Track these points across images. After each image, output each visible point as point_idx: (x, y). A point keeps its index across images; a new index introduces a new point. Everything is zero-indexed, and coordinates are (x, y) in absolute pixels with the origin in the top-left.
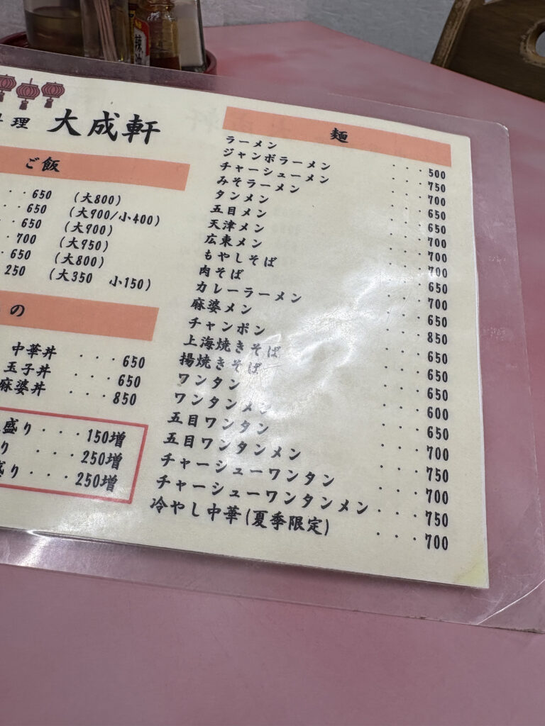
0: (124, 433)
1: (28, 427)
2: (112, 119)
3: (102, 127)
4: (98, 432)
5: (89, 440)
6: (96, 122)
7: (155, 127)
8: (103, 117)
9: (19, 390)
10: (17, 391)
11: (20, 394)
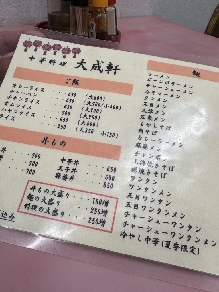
0: (108, 201)
1: (68, 195)
2: (101, 64)
3: (96, 67)
4: (97, 200)
5: (93, 203)
6: (94, 65)
7: (118, 68)
8: (96, 63)
9: (64, 178)
10: (63, 179)
11: (64, 180)
